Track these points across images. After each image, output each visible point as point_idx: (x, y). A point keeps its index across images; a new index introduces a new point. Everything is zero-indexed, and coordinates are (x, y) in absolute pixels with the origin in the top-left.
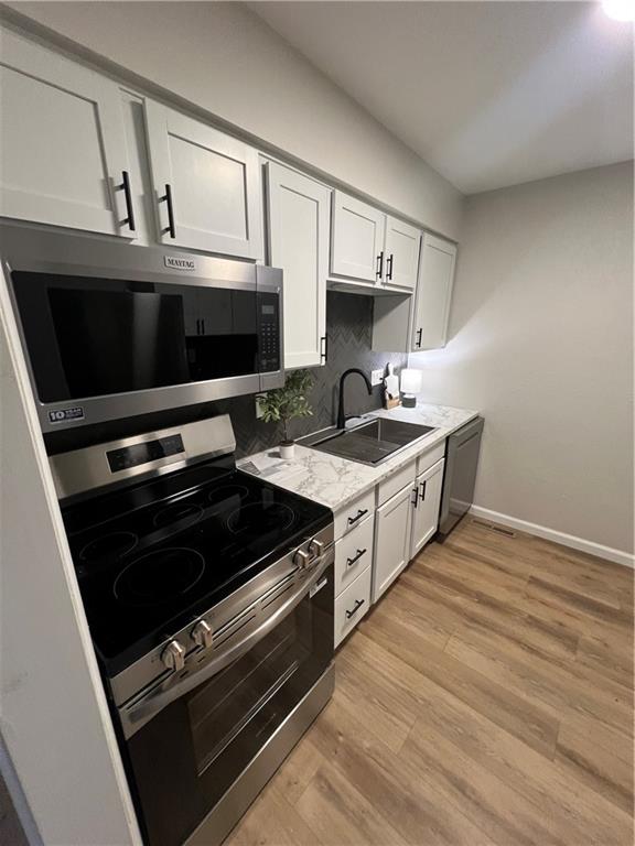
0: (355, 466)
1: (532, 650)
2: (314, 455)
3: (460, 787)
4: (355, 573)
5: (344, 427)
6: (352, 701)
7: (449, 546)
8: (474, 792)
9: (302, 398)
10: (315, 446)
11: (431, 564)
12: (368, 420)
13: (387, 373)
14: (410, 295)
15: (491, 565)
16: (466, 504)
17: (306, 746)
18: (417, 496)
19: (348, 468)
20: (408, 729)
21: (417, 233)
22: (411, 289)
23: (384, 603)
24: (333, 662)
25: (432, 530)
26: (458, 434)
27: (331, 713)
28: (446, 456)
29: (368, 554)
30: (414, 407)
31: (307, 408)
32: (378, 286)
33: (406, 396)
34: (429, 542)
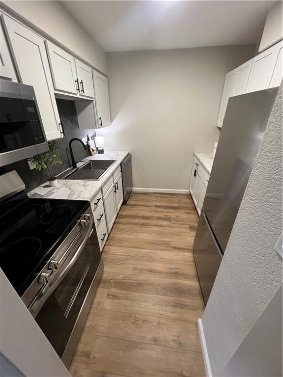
0: (90, 182)
1: (160, 226)
2: (68, 182)
3: (151, 271)
4: (101, 224)
5: (76, 167)
6: (111, 268)
7: (129, 205)
8: (155, 270)
9: (55, 156)
10: (66, 178)
11: (124, 213)
12: (86, 162)
13: (88, 139)
14: (92, 101)
15: (144, 206)
16: (131, 188)
17: (100, 290)
18: (116, 188)
19: (87, 184)
20: (132, 265)
21: (90, 69)
22: (92, 98)
23: (112, 232)
24: (101, 259)
25: (122, 200)
26: (124, 162)
27: (105, 276)
28: (121, 171)
29: (104, 215)
30: (103, 153)
31: (58, 160)
32: (78, 96)
33: (99, 149)
34: (122, 205)
